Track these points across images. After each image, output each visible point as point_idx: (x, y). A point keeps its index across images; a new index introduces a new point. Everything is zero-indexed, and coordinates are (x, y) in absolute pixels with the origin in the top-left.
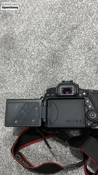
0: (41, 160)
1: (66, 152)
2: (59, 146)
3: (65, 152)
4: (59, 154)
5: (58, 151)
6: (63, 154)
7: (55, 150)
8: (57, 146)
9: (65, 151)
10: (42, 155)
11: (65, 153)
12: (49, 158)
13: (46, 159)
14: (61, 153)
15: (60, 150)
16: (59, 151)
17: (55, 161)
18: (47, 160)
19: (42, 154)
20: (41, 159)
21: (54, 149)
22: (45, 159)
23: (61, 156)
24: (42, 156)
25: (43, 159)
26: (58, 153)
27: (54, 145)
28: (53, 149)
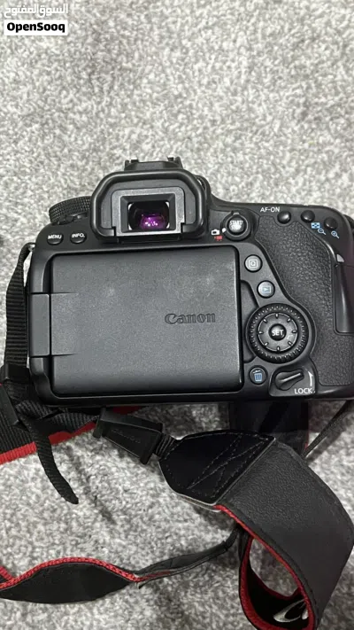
0: (39, 532)
1: (153, 496)
2: (120, 465)
3: (151, 492)
4: (124, 503)
5: (117, 489)
6: (141, 501)
7: (103, 487)
8: (114, 469)
9: (152, 489)
10: (43, 512)
11: (152, 500)
12: (78, 521)
13: (63, 526)
14: (132, 498)
15: (127, 485)
16: (120, 488)
17: (105, 534)
18: (66, 530)
19: (42, 505)
20: (41, 527)
21: (101, 482)
22: (58, 530)
23: (133, 513)
24: (46, 515)
25: (48, 527)
26: (119, 499)
27: (98, 462)
28: (94, 483)
